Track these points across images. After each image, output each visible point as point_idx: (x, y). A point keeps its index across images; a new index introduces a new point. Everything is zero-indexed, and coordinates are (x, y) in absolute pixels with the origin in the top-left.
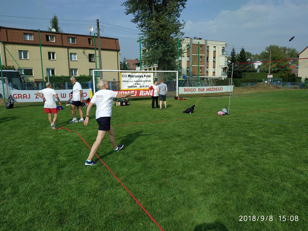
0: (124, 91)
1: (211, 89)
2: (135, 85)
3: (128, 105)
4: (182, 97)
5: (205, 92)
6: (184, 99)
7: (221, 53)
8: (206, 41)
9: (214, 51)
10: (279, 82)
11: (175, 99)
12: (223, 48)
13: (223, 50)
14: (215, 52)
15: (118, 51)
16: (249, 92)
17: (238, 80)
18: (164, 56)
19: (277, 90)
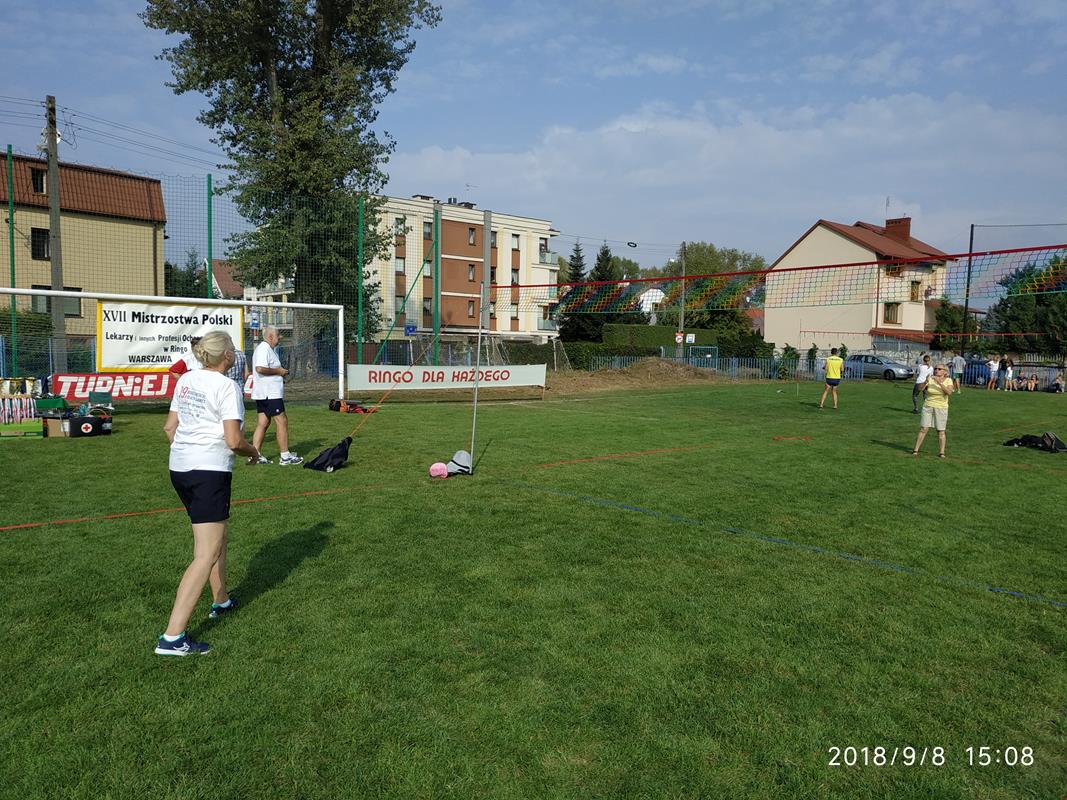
0: (114, 375)
1: (470, 375)
2: (162, 353)
3: (108, 432)
4: (357, 403)
5: (448, 384)
6: (365, 411)
7: (536, 258)
8: (487, 213)
9: (513, 250)
10: (709, 356)
11: (331, 408)
12: (543, 242)
13: (544, 248)
14: (516, 251)
15: (157, 223)
16: (610, 388)
17: (585, 346)
18: (313, 251)
19: (697, 382)
